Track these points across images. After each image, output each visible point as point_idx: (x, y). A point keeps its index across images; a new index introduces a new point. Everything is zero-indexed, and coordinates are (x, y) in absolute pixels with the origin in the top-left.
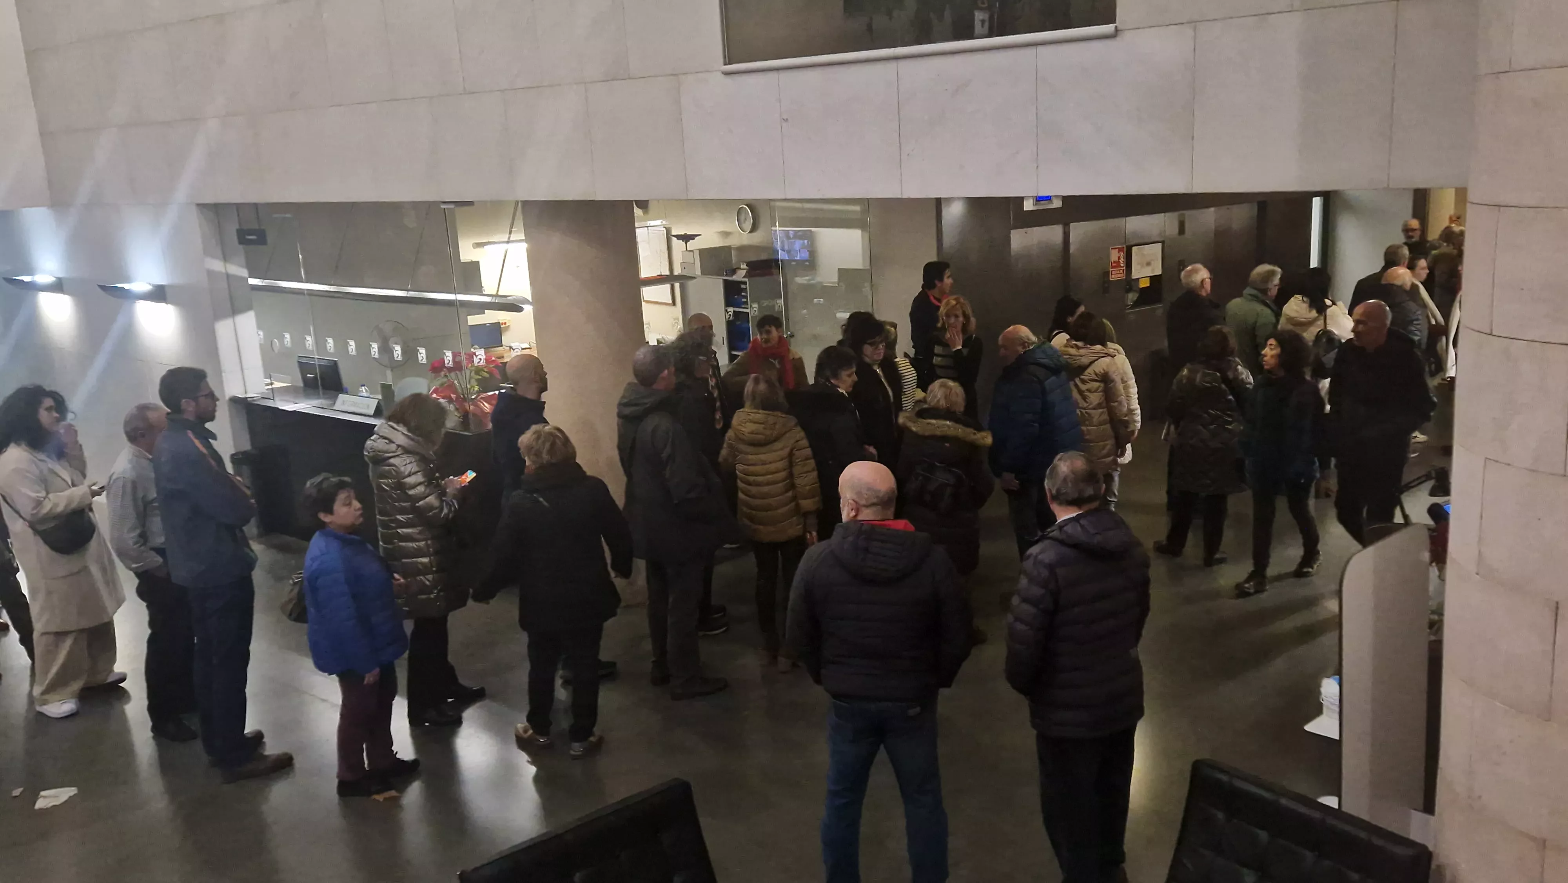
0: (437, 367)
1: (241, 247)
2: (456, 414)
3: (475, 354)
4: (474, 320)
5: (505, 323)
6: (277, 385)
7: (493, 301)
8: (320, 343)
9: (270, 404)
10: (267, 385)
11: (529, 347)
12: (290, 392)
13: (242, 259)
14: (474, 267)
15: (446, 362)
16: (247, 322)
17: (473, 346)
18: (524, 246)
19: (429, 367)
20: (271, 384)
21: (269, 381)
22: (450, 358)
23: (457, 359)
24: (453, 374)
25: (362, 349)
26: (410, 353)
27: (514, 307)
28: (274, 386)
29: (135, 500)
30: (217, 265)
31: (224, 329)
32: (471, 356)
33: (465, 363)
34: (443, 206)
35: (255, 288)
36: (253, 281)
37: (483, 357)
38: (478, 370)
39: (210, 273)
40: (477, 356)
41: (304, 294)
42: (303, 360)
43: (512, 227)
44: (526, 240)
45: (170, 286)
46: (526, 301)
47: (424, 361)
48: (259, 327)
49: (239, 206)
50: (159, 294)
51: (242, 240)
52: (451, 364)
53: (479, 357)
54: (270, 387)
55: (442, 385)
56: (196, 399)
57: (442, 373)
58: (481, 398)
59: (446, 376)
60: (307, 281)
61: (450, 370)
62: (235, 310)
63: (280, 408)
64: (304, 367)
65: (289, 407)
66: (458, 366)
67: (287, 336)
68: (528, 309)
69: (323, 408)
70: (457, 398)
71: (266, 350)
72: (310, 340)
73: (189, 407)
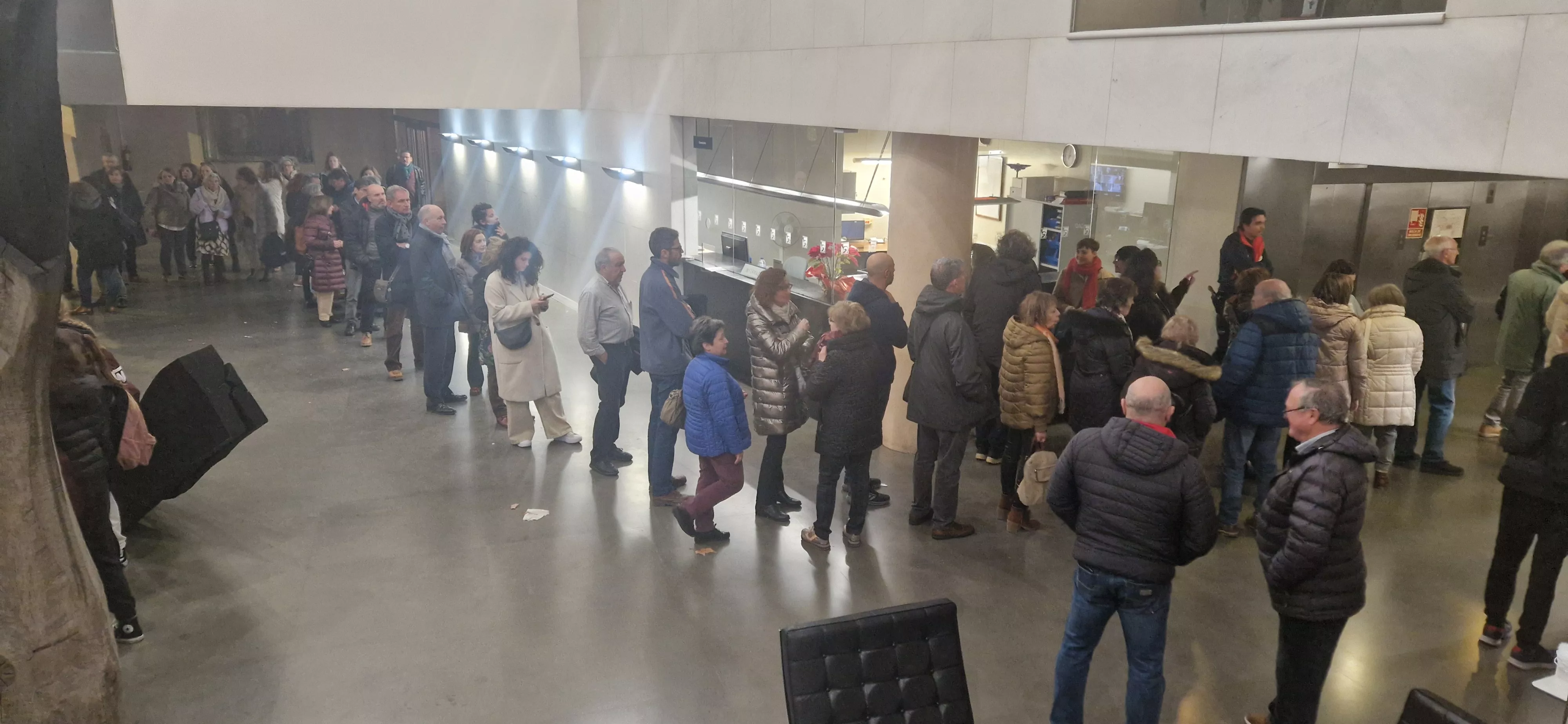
0: (814, 252)
1: (695, 149)
2: (823, 289)
3: (842, 245)
4: (846, 217)
5: (868, 222)
6: (706, 251)
7: (861, 206)
8: (738, 224)
9: (700, 264)
10: (699, 250)
11: (883, 242)
12: (713, 257)
13: (694, 157)
14: (852, 176)
15: (821, 249)
16: (692, 203)
17: (842, 237)
18: (890, 164)
19: (808, 252)
20: (702, 250)
21: (701, 248)
22: (824, 247)
23: (829, 248)
24: (824, 259)
25: (766, 232)
26: (796, 239)
27: (874, 212)
28: (704, 252)
30: (678, 161)
31: (677, 206)
32: (839, 247)
33: (834, 252)
34: (835, 131)
35: (700, 179)
36: (700, 175)
37: (847, 248)
38: (843, 258)
39: (674, 167)
40: (843, 247)
41: (731, 187)
42: (725, 235)
43: (884, 148)
44: (892, 159)
45: (647, 173)
46: (885, 209)
47: (806, 247)
48: (700, 208)
49: (697, 118)
50: (639, 178)
51: (696, 145)
52: (824, 252)
53: (845, 248)
54: (701, 252)
55: (815, 266)
56: (669, 250)
57: (817, 257)
58: (843, 279)
59: (819, 259)
60: (735, 178)
61: (823, 255)
62: (685, 195)
63: (706, 268)
64: (725, 240)
65: (711, 268)
66: (829, 254)
67: (717, 217)
68: (885, 214)
69: (733, 272)
70: (825, 277)
71: (702, 224)
72: (731, 221)
73: (665, 254)
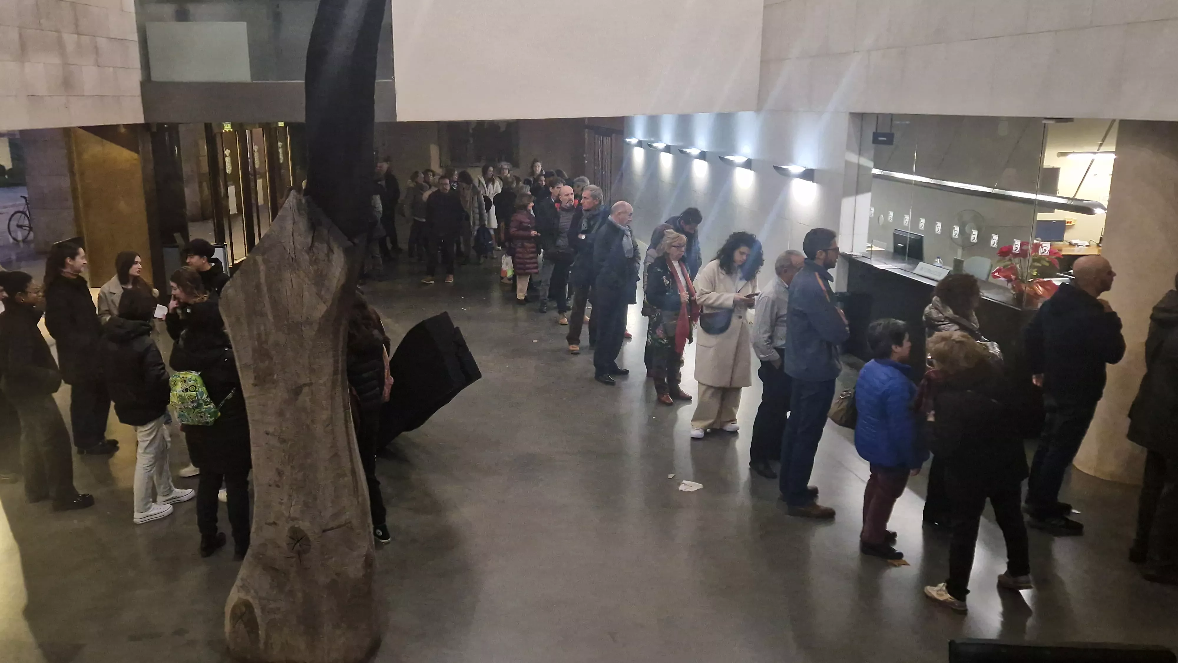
0: (1005, 252)
1: (873, 145)
2: (1012, 291)
3: (1041, 245)
4: (1042, 216)
5: (1071, 222)
6: (875, 248)
7: (1069, 203)
8: (915, 222)
9: (867, 261)
10: (868, 247)
11: (1088, 244)
12: (883, 255)
13: (872, 154)
14: (1054, 173)
15: (1014, 248)
16: (865, 200)
17: (1036, 237)
18: (1113, 156)
19: (998, 251)
20: (871, 247)
21: (870, 245)
22: (1019, 246)
23: (1024, 247)
24: (1017, 260)
25: (947, 230)
26: (984, 239)
27: (1086, 209)
28: (873, 249)
29: (772, 313)
30: (853, 158)
31: (847, 204)
32: (1037, 247)
33: (1030, 251)
34: (1044, 122)
35: (876, 176)
36: (876, 171)
37: (1048, 249)
38: (1039, 259)
39: (848, 163)
40: (1042, 247)
41: (911, 184)
42: (898, 233)
43: (1103, 140)
44: (1115, 153)
45: (818, 170)
46: (1101, 206)
47: (995, 246)
48: (872, 205)
49: (878, 115)
50: (808, 175)
51: (875, 141)
52: (1017, 251)
53: (1044, 248)
54: (870, 249)
55: (1004, 267)
56: (825, 251)
57: (1008, 258)
58: (1038, 282)
59: (1010, 260)
60: (917, 174)
61: (1016, 255)
62: (858, 191)
63: (874, 266)
64: (897, 238)
65: (880, 266)
66: (1023, 253)
67: (891, 213)
68: (1100, 214)
69: (905, 270)
70: (1016, 279)
71: (873, 223)
72: (907, 218)
73: (821, 255)
